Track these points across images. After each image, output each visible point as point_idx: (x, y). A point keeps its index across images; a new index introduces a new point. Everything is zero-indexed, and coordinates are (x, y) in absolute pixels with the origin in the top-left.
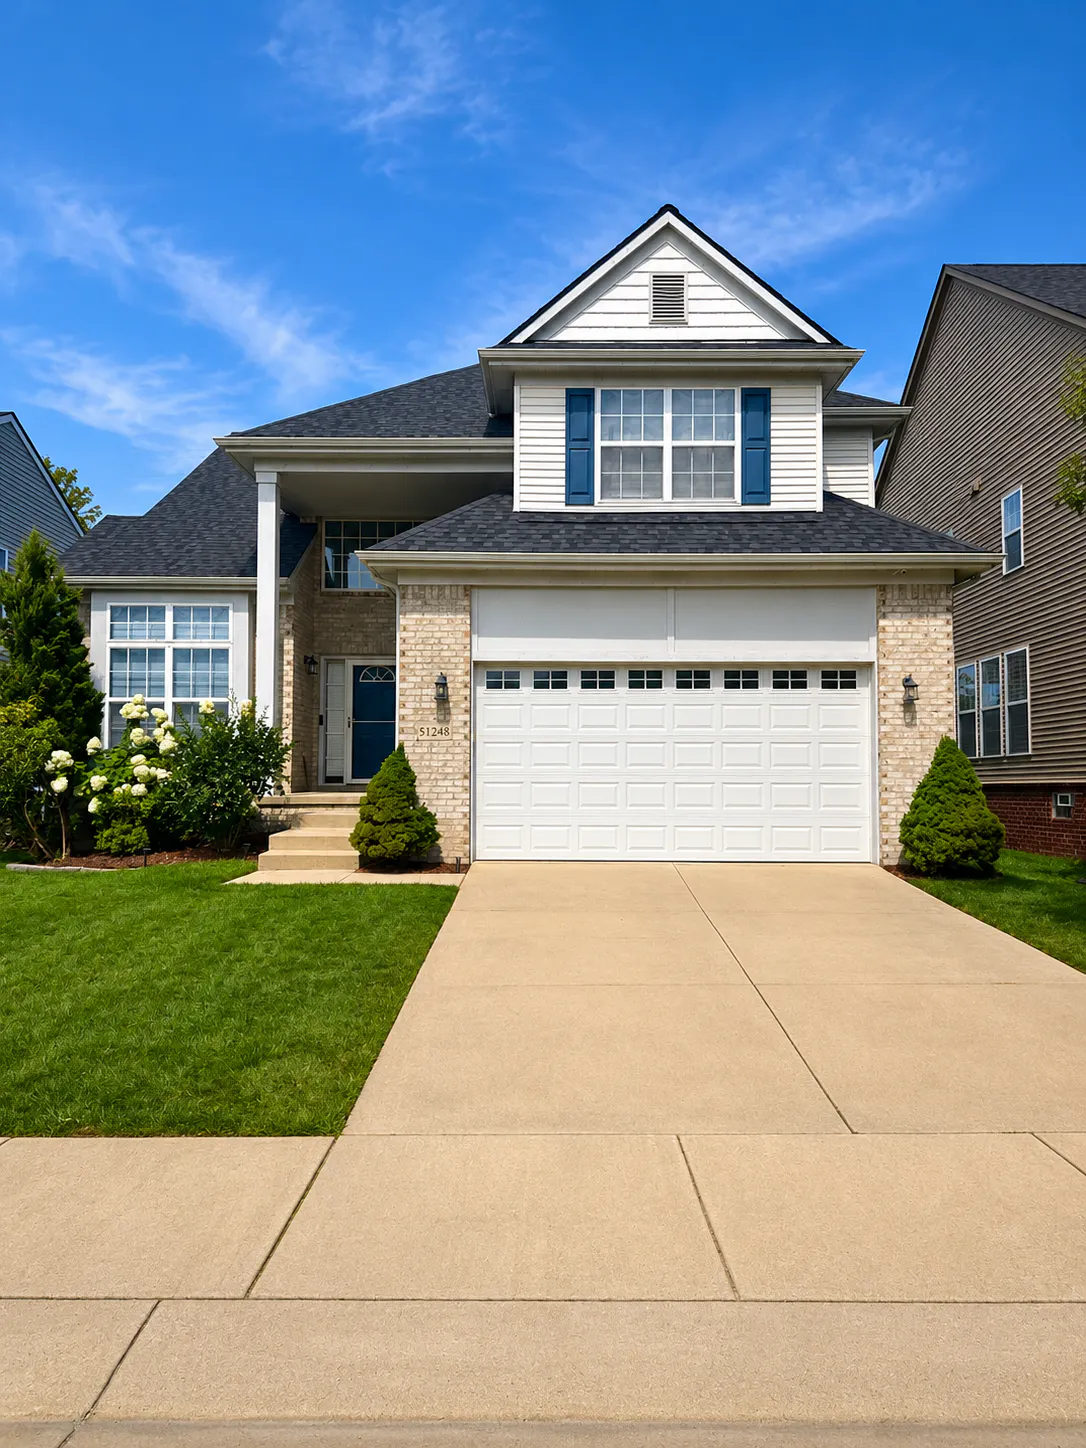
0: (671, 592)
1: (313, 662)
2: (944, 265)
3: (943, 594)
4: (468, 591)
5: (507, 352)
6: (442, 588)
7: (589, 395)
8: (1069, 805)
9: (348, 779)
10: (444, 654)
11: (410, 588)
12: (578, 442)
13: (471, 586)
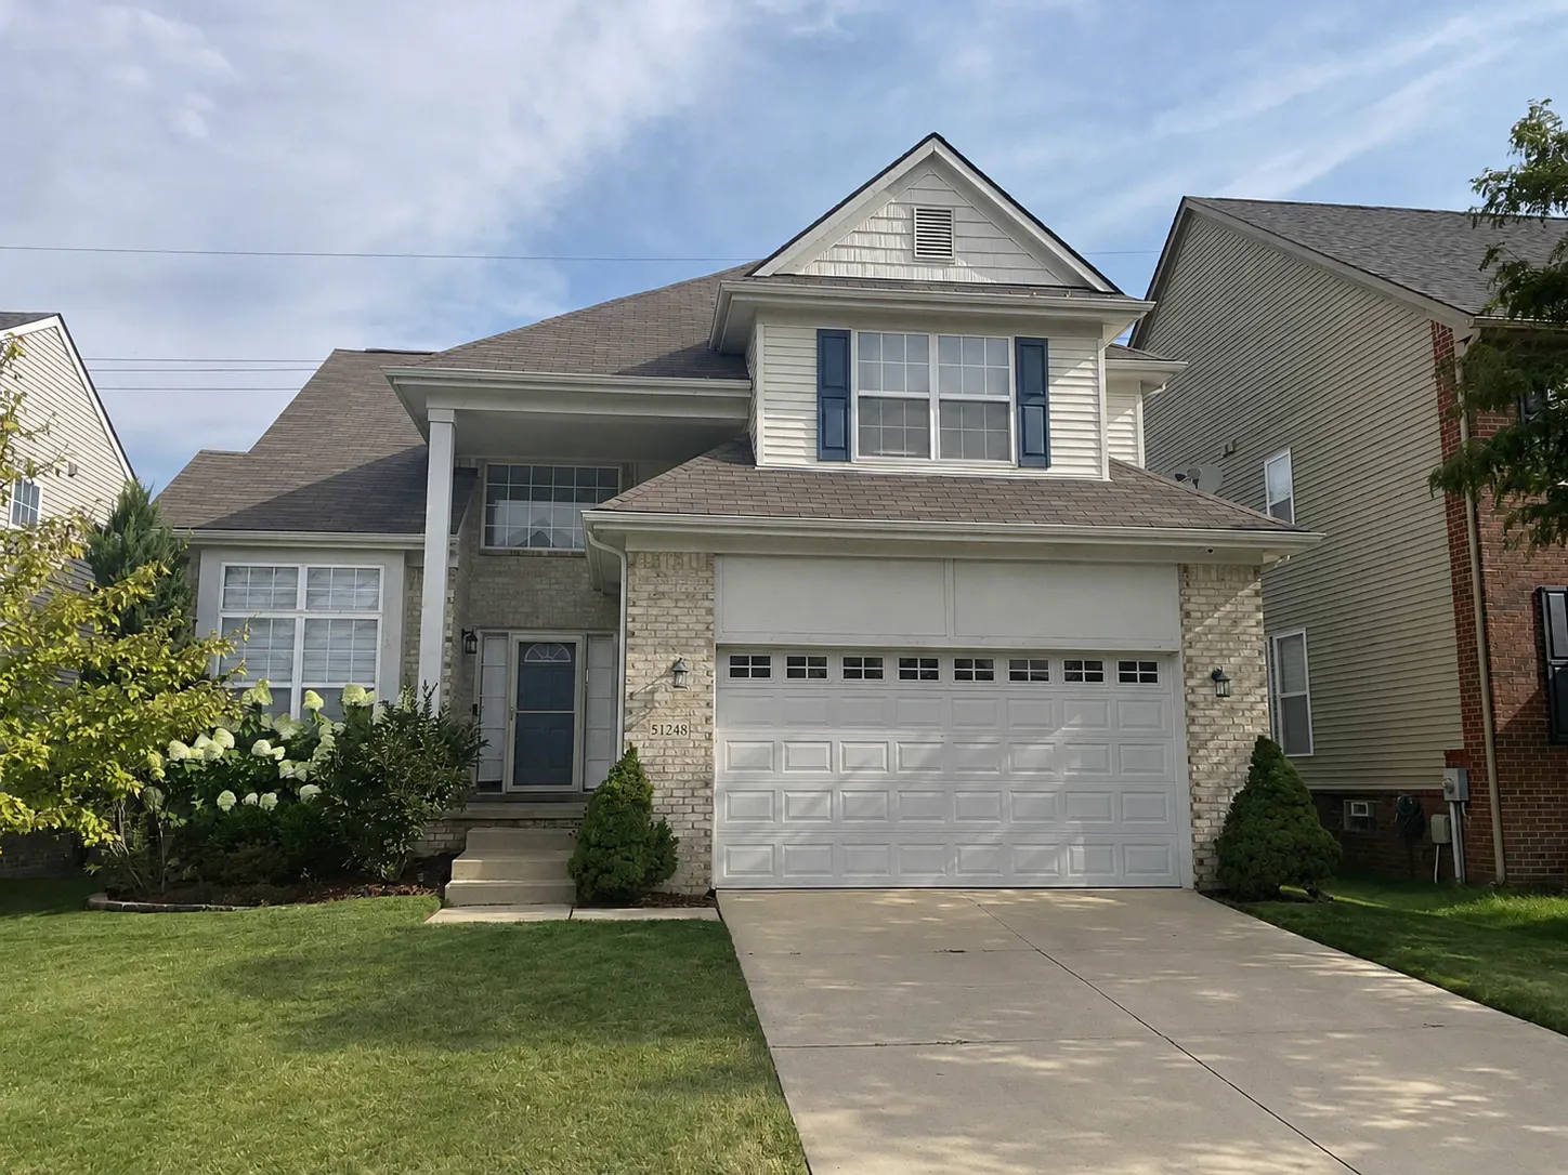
0: (949, 566)
1: (473, 638)
2: (1184, 198)
3: (1250, 577)
4: (710, 560)
5: (749, 286)
6: (678, 555)
7: (845, 337)
8: (1367, 815)
9: (508, 785)
10: (682, 634)
11: (642, 555)
12: (832, 389)
13: (716, 554)
